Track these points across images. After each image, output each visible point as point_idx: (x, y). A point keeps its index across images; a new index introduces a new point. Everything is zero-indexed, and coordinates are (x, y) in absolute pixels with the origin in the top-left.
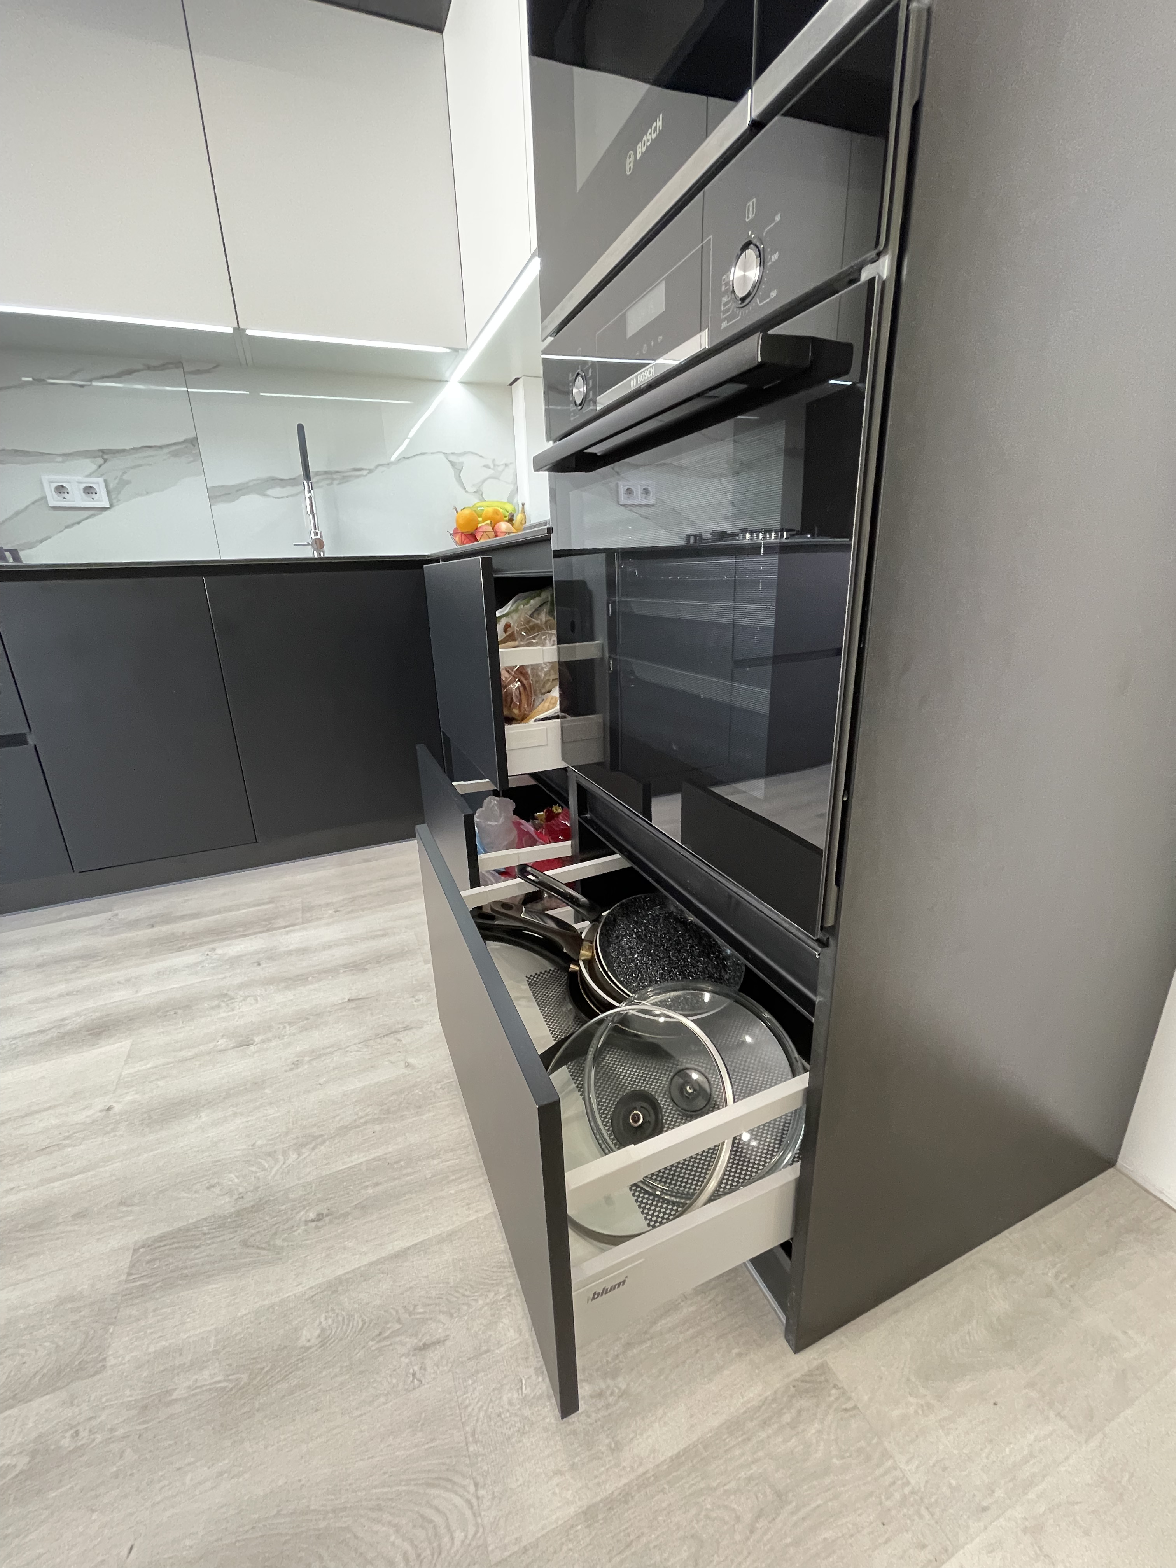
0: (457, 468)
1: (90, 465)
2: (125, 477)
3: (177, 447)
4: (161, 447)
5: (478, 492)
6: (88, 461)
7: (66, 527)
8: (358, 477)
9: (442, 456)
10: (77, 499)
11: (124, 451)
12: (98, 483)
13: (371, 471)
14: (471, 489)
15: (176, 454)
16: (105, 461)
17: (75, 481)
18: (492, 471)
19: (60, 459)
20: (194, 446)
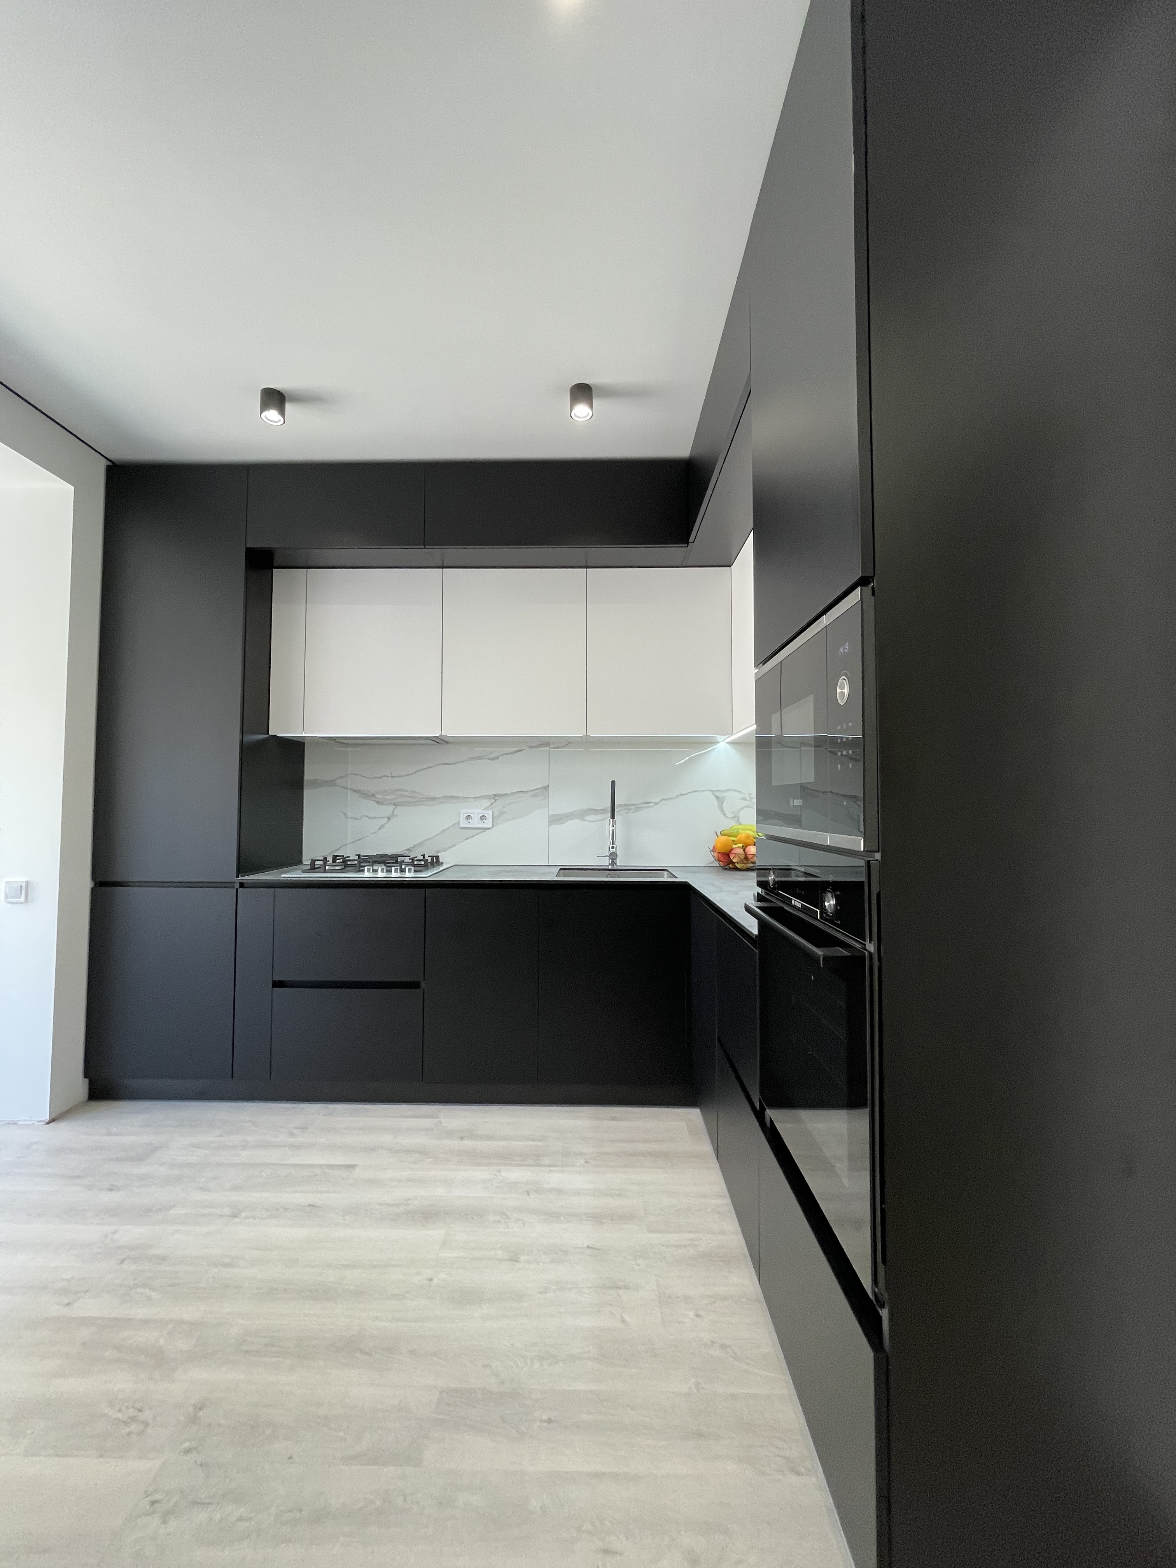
0: (720, 800)
1: (486, 803)
2: (504, 810)
3: (536, 791)
4: (527, 792)
5: (736, 817)
6: (487, 801)
7: (466, 839)
8: (647, 807)
9: (710, 793)
10: (476, 823)
11: (506, 794)
12: (489, 814)
13: (656, 804)
14: (729, 816)
15: (534, 796)
16: (496, 800)
17: (476, 811)
18: (748, 802)
19: (472, 800)
20: (546, 790)
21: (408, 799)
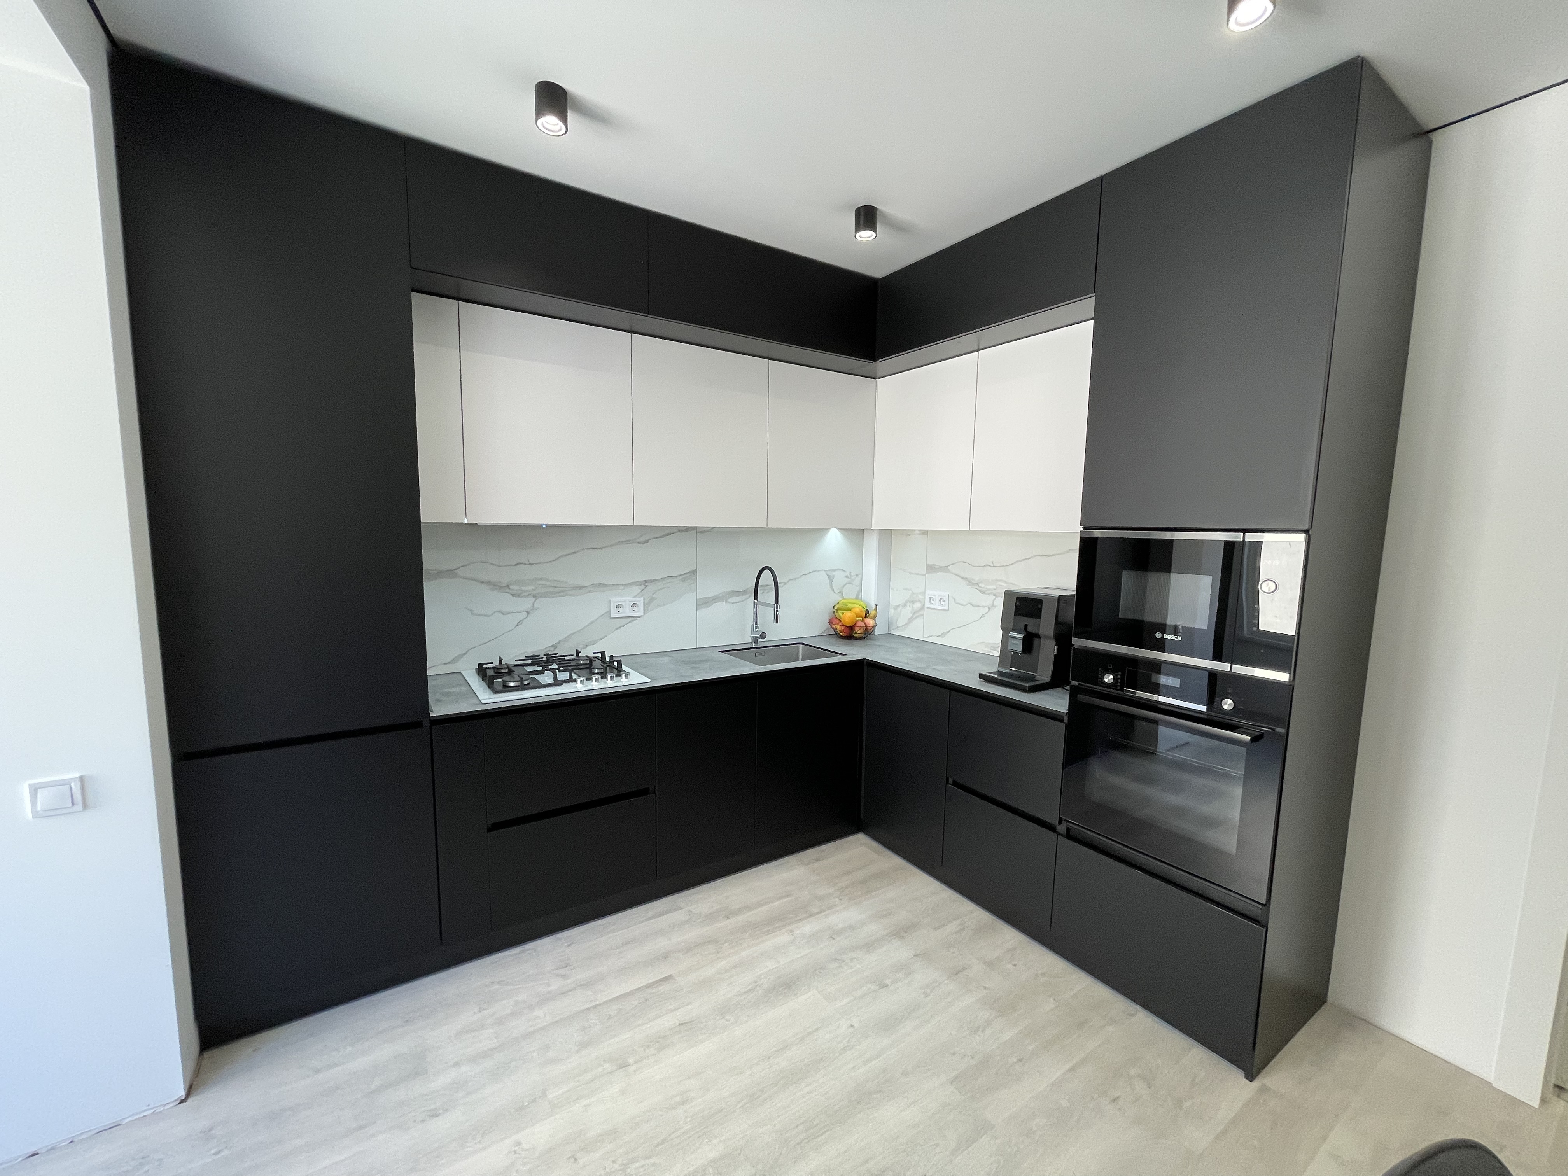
0: (831, 578)
1: (636, 590)
3: (686, 575)
4: (676, 577)
5: (841, 593)
6: (637, 587)
7: (616, 629)
9: (824, 572)
10: (627, 612)
11: (657, 580)
12: (640, 601)
13: (785, 584)
14: (837, 592)
15: (683, 580)
16: (646, 586)
17: (627, 599)
18: (849, 580)
19: (622, 588)
20: (694, 574)
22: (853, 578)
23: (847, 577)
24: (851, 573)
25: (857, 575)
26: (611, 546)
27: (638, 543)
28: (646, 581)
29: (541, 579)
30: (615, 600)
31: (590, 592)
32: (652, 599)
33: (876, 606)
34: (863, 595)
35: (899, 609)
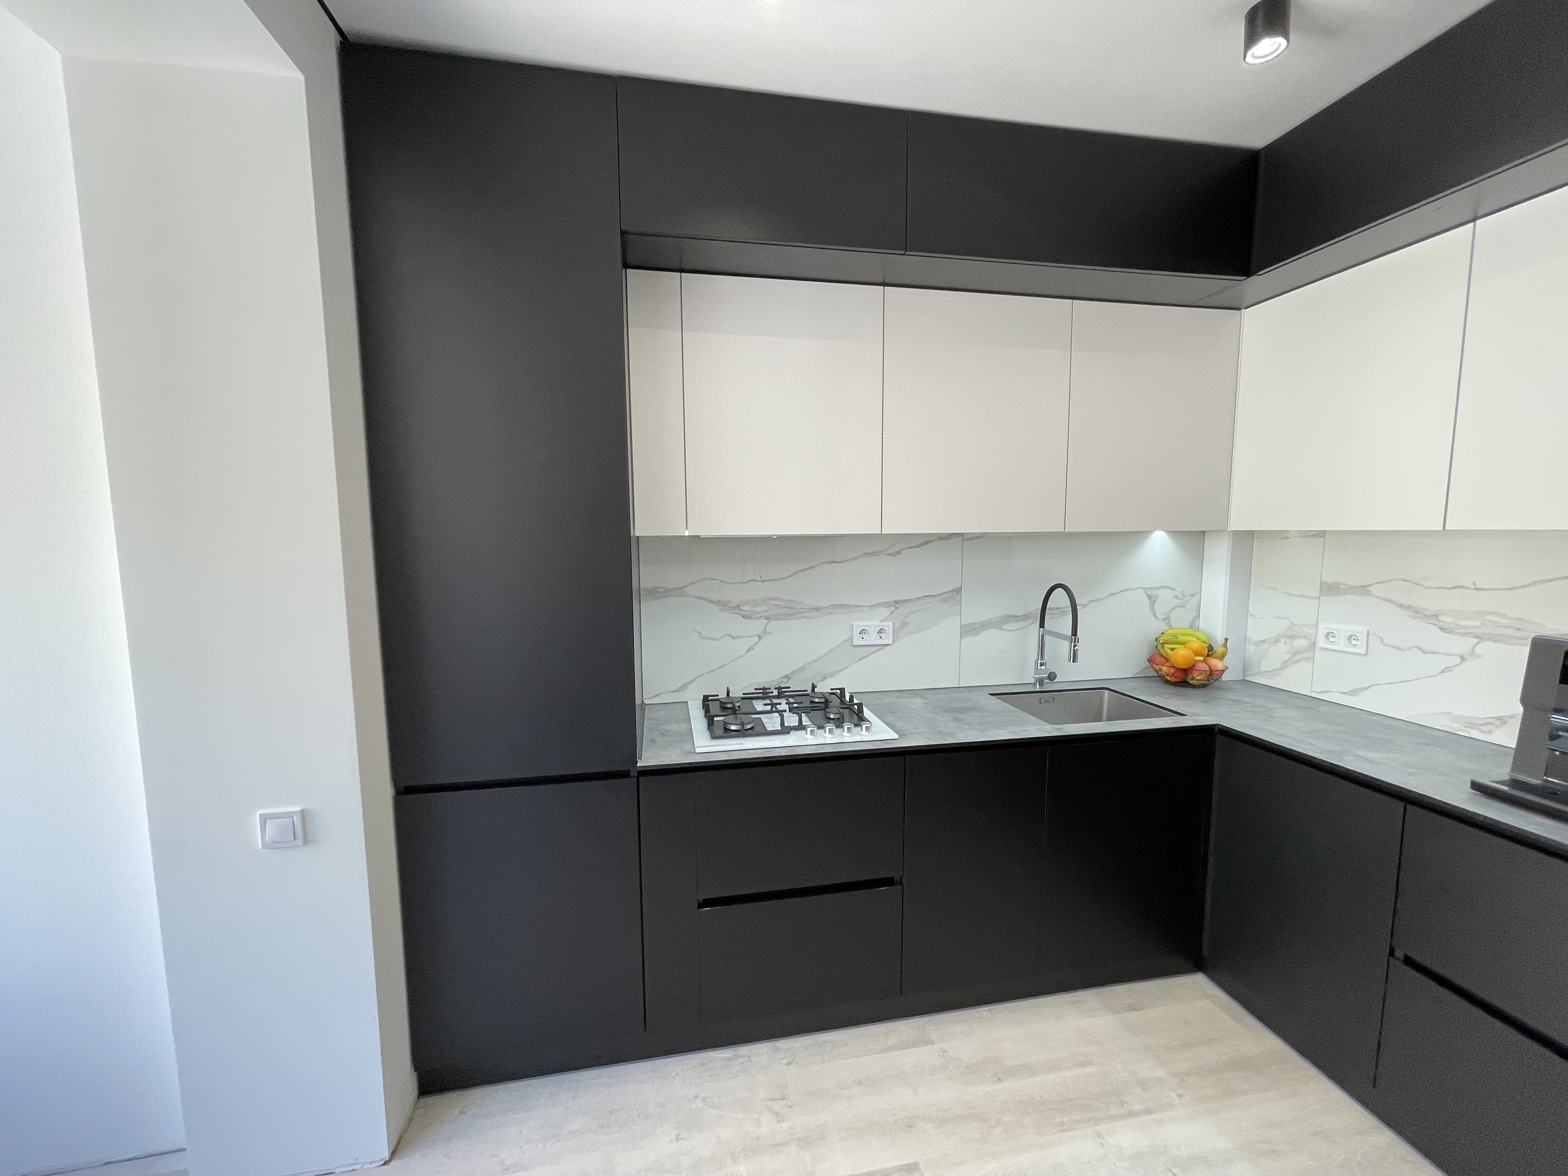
0: (1152, 599)
1: (885, 612)
2: (906, 620)
3: (946, 595)
4: (936, 596)
5: (1167, 619)
6: (885, 609)
9: (1142, 591)
10: (872, 639)
11: (910, 600)
12: (889, 626)
13: (1084, 606)
14: (1161, 618)
15: (944, 601)
16: (896, 608)
17: (873, 623)
18: (1180, 601)
19: (867, 609)
20: (958, 594)
21: (786, 611)
22: (1187, 598)
23: (1176, 597)
24: (1183, 592)
25: (1193, 595)
26: (856, 558)
27: (888, 554)
28: (896, 602)
29: (773, 599)
30: (858, 625)
31: (829, 614)
32: (904, 624)
33: (1226, 640)
34: (1202, 623)
35: (1265, 646)
